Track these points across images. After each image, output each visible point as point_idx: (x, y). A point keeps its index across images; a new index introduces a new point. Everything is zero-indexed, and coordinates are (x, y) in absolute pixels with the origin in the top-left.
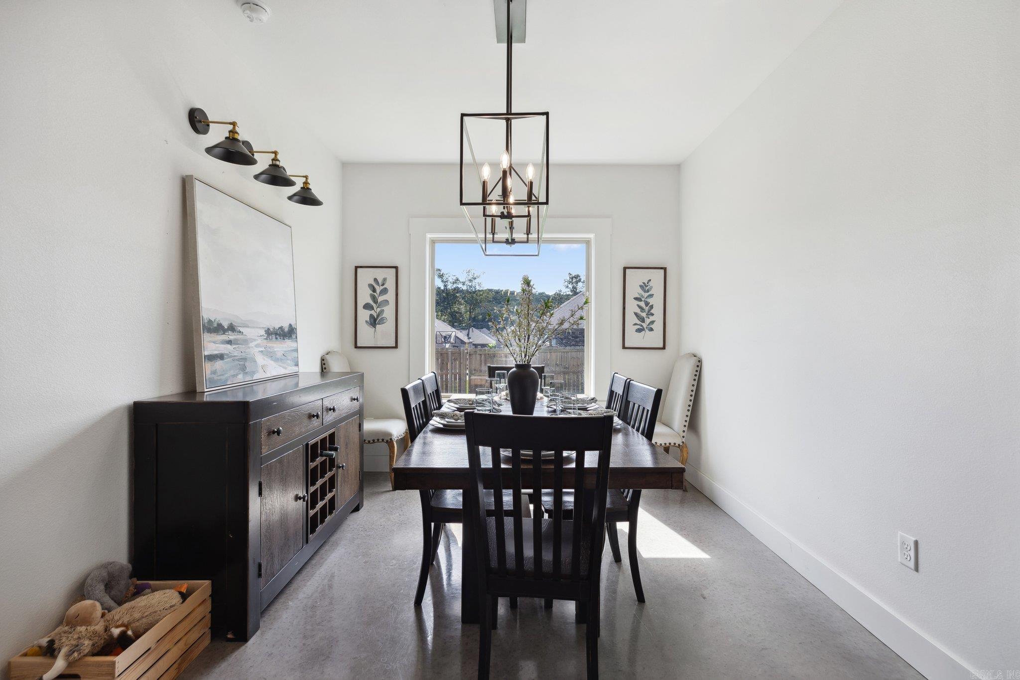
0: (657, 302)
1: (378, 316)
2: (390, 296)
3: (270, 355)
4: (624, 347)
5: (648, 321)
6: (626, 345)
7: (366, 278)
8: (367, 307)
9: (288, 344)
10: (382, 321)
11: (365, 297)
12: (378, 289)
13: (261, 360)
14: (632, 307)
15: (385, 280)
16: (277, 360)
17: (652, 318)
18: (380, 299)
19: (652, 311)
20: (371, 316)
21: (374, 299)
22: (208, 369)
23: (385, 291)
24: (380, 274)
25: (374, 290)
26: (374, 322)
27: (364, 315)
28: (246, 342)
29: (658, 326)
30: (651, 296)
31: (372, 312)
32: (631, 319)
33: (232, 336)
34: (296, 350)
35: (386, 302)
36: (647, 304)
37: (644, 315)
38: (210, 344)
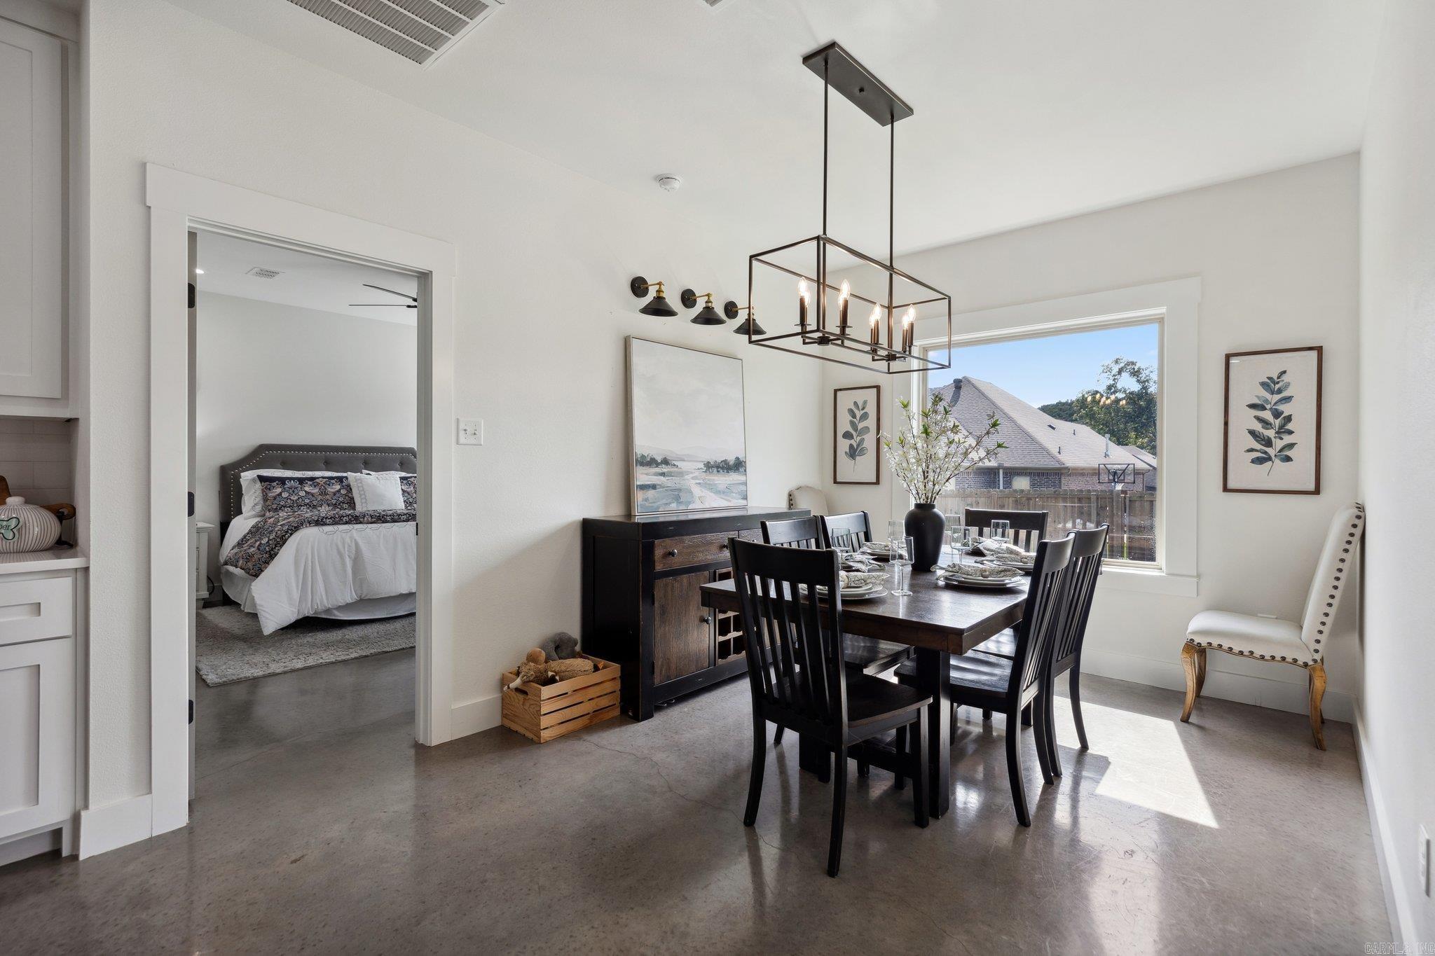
0: (1301, 411)
1: (858, 445)
2: (871, 422)
3: (712, 488)
4: (1226, 489)
5: (1279, 444)
6: (1231, 485)
7: (846, 400)
8: (847, 435)
9: (734, 477)
10: (862, 452)
11: (844, 425)
12: (858, 414)
13: (697, 491)
14: (1244, 420)
15: (865, 402)
16: (718, 492)
17: (1287, 439)
18: (860, 426)
19: (1290, 426)
20: (851, 446)
21: (853, 424)
22: (639, 497)
23: (865, 416)
24: (860, 396)
25: (854, 416)
26: (853, 453)
27: (844, 445)
28: (681, 474)
29: (1304, 454)
30: (1288, 399)
31: (852, 442)
32: (1241, 442)
33: (665, 469)
34: (745, 484)
35: (867, 429)
36: (1277, 414)
37: (1270, 433)
38: (642, 476)
